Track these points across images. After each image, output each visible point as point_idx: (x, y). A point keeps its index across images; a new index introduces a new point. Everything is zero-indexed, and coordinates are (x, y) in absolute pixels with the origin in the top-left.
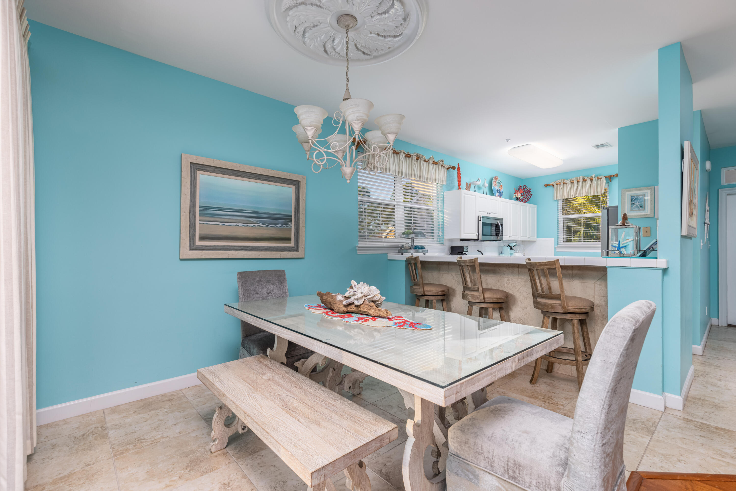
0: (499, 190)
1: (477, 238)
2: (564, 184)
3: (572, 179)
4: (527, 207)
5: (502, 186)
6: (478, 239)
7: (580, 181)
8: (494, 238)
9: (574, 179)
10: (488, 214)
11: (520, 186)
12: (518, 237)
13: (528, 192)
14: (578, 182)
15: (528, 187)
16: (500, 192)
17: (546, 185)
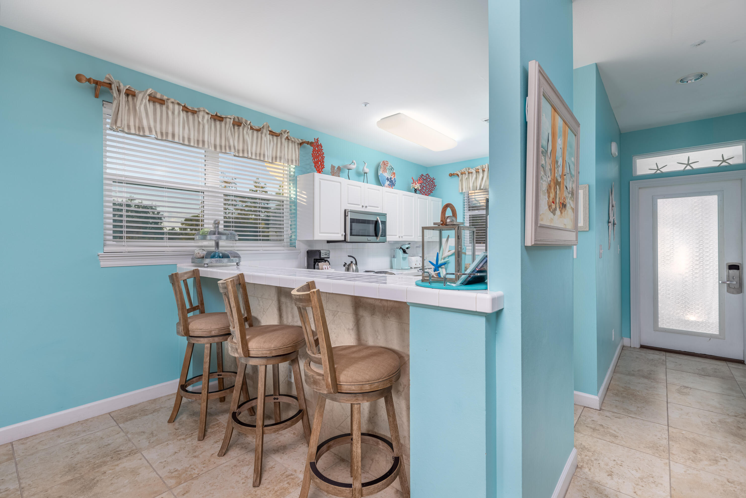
0: (391, 178)
1: (343, 239)
2: (469, 173)
3: (477, 168)
4: (428, 201)
5: (394, 174)
6: (345, 241)
7: (485, 170)
8: (374, 239)
9: (479, 167)
10: (364, 207)
11: (422, 175)
12: (413, 237)
13: (431, 183)
14: (483, 171)
15: (432, 176)
16: (391, 181)
17: (451, 175)
